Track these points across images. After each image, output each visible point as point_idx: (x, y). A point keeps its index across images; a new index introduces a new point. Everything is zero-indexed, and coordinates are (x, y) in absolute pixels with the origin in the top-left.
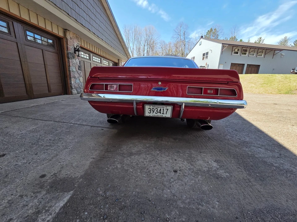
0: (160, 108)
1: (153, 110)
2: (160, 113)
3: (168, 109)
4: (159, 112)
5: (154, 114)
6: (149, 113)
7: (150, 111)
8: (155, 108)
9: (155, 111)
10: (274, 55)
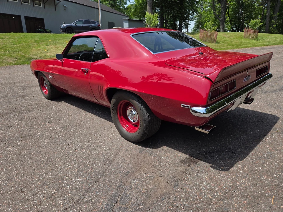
10: (55, 6)
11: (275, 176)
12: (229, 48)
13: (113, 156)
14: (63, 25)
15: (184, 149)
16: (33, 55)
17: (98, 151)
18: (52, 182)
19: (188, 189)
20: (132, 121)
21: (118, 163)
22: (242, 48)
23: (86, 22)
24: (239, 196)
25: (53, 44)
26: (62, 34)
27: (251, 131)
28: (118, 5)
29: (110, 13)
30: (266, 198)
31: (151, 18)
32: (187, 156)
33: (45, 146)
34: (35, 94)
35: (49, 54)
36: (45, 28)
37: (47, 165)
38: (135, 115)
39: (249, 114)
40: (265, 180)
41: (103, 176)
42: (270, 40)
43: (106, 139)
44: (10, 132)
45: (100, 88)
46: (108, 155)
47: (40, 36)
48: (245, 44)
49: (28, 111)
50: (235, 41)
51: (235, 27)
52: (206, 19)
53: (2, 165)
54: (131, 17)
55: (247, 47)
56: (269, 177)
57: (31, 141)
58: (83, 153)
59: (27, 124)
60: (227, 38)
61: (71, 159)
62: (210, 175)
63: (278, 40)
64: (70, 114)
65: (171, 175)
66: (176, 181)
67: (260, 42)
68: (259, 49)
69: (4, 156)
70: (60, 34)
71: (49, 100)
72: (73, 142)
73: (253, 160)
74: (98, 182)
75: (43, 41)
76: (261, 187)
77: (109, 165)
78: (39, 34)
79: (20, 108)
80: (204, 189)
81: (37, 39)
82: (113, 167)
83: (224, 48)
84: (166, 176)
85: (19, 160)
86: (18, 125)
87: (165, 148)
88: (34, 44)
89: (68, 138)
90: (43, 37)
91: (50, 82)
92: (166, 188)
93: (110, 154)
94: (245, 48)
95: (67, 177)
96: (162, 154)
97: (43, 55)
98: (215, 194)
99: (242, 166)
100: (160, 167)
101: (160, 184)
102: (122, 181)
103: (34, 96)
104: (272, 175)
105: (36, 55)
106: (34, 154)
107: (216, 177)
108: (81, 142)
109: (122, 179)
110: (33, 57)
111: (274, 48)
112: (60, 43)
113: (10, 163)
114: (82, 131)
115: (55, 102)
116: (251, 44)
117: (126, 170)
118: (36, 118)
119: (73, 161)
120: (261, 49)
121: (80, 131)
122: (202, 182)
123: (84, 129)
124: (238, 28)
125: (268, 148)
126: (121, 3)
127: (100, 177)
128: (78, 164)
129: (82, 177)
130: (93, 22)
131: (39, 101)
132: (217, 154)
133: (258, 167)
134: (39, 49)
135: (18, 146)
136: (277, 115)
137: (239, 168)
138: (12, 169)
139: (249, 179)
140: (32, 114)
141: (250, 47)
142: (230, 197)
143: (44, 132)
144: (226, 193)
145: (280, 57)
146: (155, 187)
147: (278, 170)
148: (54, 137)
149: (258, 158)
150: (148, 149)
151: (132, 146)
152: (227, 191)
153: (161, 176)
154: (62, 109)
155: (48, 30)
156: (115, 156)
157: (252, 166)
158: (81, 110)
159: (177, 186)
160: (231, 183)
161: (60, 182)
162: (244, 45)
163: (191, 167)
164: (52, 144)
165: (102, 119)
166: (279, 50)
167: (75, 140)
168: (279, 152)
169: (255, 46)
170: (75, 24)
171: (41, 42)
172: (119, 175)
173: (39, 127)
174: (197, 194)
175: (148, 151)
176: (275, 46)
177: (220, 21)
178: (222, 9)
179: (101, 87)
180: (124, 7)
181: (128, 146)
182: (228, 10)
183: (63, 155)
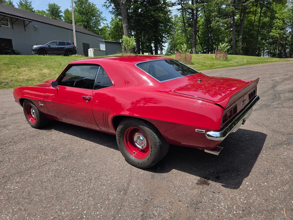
10: (25, 26)
11: (280, 189)
12: (203, 69)
13: (126, 184)
14: (35, 46)
15: (193, 172)
16: (4, 79)
17: (109, 180)
18: (70, 218)
19: (209, 211)
20: (140, 147)
21: (133, 191)
22: (215, 68)
23: (61, 43)
24: (256, 212)
25: (25, 67)
26: (34, 56)
27: (247, 149)
28: (91, 26)
29: (84, 34)
30: (279, 212)
31: (128, 41)
32: (198, 178)
33: (49, 180)
34: (18, 123)
35: (21, 77)
36: (13, 49)
37: (58, 200)
38: (143, 140)
39: (241, 133)
40: (273, 194)
41: (122, 207)
42: (239, 61)
43: (113, 167)
44: (3, 168)
45: (105, 116)
46: (121, 184)
47: (9, 58)
48: (218, 65)
49: (15, 143)
50: (208, 62)
51: (206, 49)
52: (178, 41)
53: (6, 206)
54: (106, 38)
55: (219, 68)
56: (275, 191)
57: (31, 176)
58: (94, 184)
59: (19, 157)
60: (201, 60)
61: (83, 191)
62: (225, 195)
63: (245, 61)
64: (66, 143)
65: (189, 198)
66: (196, 205)
67: (230, 63)
68: (231, 70)
69: (5, 195)
70: (32, 56)
71: (36, 129)
72: (79, 174)
73: (257, 176)
74: (119, 214)
75: (14, 63)
76: (272, 202)
77: (125, 194)
78: (8, 56)
79: (5, 140)
80: (223, 209)
81: (7, 62)
82: (129, 196)
83: (199, 68)
84: (184, 200)
85: (25, 199)
86: (9, 159)
87: (174, 171)
88: (3, 67)
89: (72, 170)
90: (13, 59)
91: (38, 110)
92: (188, 212)
93: (122, 183)
94: (218, 69)
95: (85, 212)
96: (174, 178)
97: (14, 78)
98: (235, 212)
99: (249, 184)
100: (175, 191)
101: (181, 209)
102: (143, 209)
103: (17, 125)
104: (277, 190)
105: (7, 79)
106: (39, 191)
107: (231, 196)
108: (88, 173)
109: (143, 207)
110: (4, 81)
111: (243, 68)
112: (33, 66)
113: (14, 203)
114: (85, 161)
115: (44, 131)
116: (222, 65)
117: (144, 198)
118: (28, 150)
119: (85, 193)
120: (232, 70)
121: (83, 160)
122: (219, 203)
123: (87, 158)
124: (208, 50)
125: (267, 164)
126: (94, 25)
127: (119, 208)
128: (92, 196)
129: (101, 210)
130: (68, 44)
131: (25, 131)
132: (224, 173)
133: (264, 183)
134: (9, 72)
135: (18, 182)
136: (265, 132)
137: (248, 185)
138: (20, 209)
139: (259, 195)
140: (22, 146)
141: (222, 67)
142: (248, 214)
143: (43, 165)
144: (244, 210)
145: (251, 77)
146: (178, 212)
147: (281, 184)
148: (56, 170)
149: (261, 174)
150: (159, 175)
151: (142, 173)
152: (244, 209)
153: (180, 201)
154: (54, 138)
155: (16, 51)
156: (128, 184)
157: (258, 183)
158: (76, 138)
159: (198, 209)
160: (245, 201)
161: (79, 217)
162: (216, 65)
163: (205, 189)
164: (56, 178)
165: (103, 147)
166: (249, 70)
167: (80, 171)
168: (277, 168)
169: (226, 66)
170: (49, 46)
171: (11, 65)
172: (138, 204)
173: (35, 160)
174: (219, 214)
175: (159, 176)
176: (243, 67)
177: (192, 44)
178: (193, 33)
179: (106, 114)
180: (99, 28)
181: (138, 173)
182: (198, 33)
183: (73, 189)
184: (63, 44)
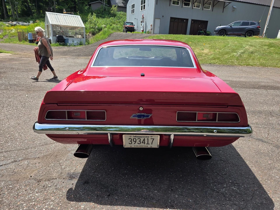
0: (143, 138)
1: (135, 140)
2: (144, 143)
3: (154, 139)
4: (142, 143)
5: (136, 144)
6: (129, 143)
7: (131, 141)
8: (137, 138)
9: (138, 141)
10: (224, 8)
14: (218, 27)
155: (208, 31)
170: (231, 26)
184: (247, 24)
